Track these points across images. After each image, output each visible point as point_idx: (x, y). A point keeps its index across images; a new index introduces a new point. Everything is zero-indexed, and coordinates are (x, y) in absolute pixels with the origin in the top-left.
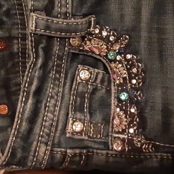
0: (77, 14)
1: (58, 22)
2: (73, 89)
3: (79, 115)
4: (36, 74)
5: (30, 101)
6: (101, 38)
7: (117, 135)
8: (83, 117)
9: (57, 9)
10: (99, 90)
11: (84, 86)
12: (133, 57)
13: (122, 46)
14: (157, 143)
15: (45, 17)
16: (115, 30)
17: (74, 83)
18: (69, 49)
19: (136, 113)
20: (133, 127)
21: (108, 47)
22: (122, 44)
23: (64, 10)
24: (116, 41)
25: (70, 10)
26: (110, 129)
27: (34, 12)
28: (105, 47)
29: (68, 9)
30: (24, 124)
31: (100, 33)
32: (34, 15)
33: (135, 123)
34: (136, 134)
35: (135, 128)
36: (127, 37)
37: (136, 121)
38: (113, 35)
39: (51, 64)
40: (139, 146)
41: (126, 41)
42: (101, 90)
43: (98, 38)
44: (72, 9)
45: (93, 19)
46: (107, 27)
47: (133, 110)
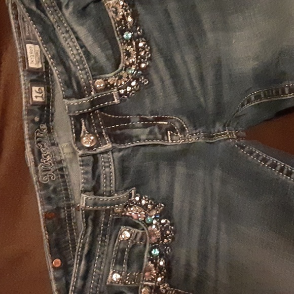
0: (120, 190)
1: (103, 199)
2: (115, 246)
3: (118, 267)
4: (87, 240)
5: (83, 262)
6: (141, 206)
7: (147, 283)
8: (121, 270)
9: (103, 189)
10: (138, 245)
11: (124, 244)
12: (166, 221)
13: (158, 212)
14: (179, 290)
15: (93, 197)
16: (153, 199)
17: (117, 242)
18: (113, 216)
19: (164, 266)
20: (161, 276)
21: (146, 213)
22: (158, 210)
23: (108, 189)
24: (153, 208)
25: (113, 189)
26: (142, 279)
27: (84, 193)
28: (144, 213)
29: (111, 187)
30: (79, 281)
31: (140, 201)
32: (84, 196)
33: (162, 273)
34: (162, 282)
35: (163, 277)
36: (163, 205)
37: (163, 271)
38: (151, 204)
39: (98, 230)
40: (164, 292)
41: (161, 208)
42: (140, 245)
43: (138, 205)
44: (115, 187)
45: (133, 191)
46: (146, 196)
47: (161, 263)
